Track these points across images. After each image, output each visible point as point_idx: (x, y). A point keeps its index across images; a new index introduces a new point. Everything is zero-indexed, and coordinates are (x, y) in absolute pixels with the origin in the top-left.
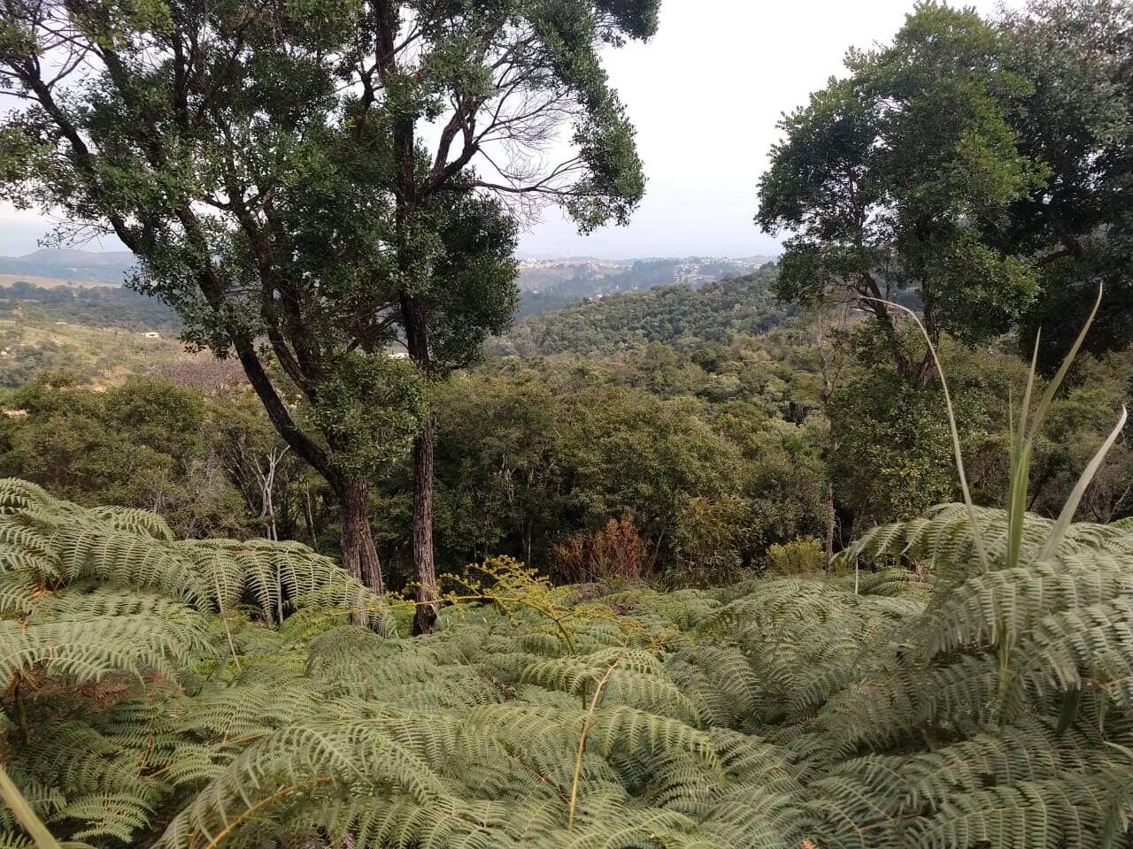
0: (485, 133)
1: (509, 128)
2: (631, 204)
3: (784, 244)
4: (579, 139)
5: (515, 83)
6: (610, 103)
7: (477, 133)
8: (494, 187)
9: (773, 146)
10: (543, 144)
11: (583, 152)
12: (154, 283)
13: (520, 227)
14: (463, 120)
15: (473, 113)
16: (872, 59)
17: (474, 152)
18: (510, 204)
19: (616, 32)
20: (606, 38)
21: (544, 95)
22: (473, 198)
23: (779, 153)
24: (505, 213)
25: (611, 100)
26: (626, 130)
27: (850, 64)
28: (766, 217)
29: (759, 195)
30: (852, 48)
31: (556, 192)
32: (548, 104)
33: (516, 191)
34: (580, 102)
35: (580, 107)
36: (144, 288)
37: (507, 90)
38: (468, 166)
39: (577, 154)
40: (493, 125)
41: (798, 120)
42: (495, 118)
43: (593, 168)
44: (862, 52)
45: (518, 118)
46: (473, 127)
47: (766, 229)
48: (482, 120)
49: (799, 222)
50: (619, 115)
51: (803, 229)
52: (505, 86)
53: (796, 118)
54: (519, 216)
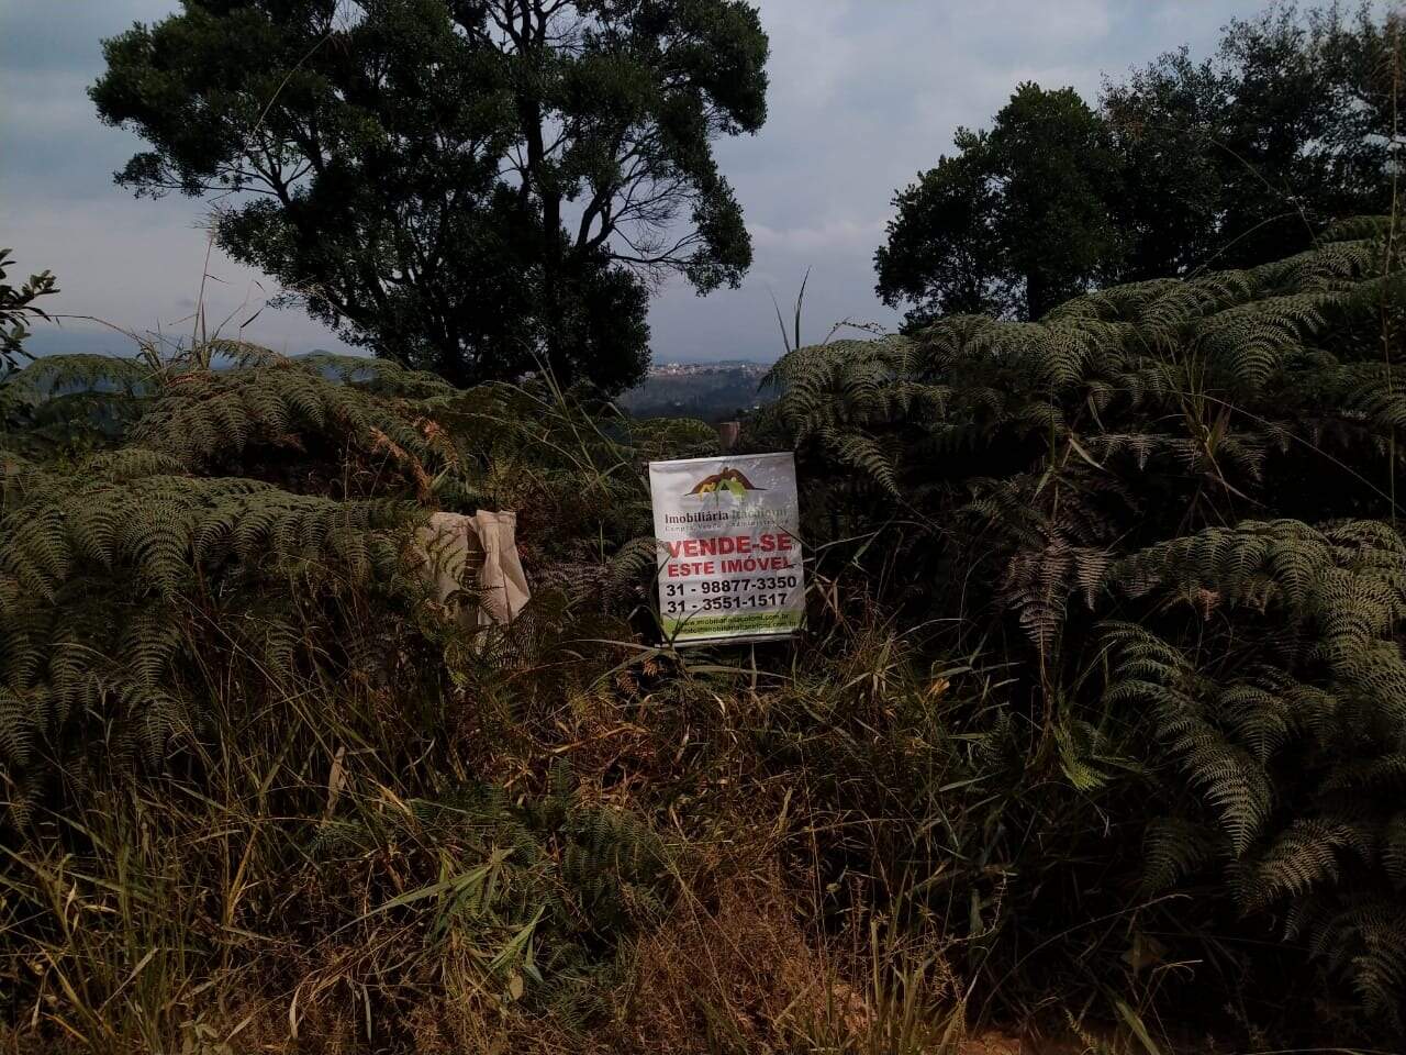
0: (619, 214)
1: (639, 210)
2: (741, 270)
3: (907, 316)
4: (696, 217)
5: (642, 173)
6: (720, 188)
7: (613, 214)
8: (628, 259)
9: (889, 222)
10: (668, 222)
11: (701, 227)
12: (361, 336)
13: (650, 296)
14: (600, 204)
15: (609, 199)
16: (983, 138)
17: (610, 231)
18: (641, 274)
19: (732, 123)
20: (724, 128)
21: (666, 183)
22: (608, 270)
23: (896, 229)
24: (637, 283)
25: (721, 185)
26: (734, 209)
27: (961, 144)
28: (887, 290)
29: (876, 268)
30: (960, 129)
31: (678, 262)
32: (670, 189)
33: (645, 262)
34: (696, 186)
35: (697, 191)
36: (354, 341)
37: (636, 179)
38: (604, 243)
39: (696, 229)
40: (626, 208)
41: (911, 196)
42: (627, 202)
43: (709, 241)
44: (971, 131)
45: (645, 202)
46: (609, 209)
47: (887, 301)
48: (617, 203)
49: (922, 294)
50: (728, 197)
51: (925, 301)
52: (634, 177)
53: (909, 194)
54: (650, 285)
